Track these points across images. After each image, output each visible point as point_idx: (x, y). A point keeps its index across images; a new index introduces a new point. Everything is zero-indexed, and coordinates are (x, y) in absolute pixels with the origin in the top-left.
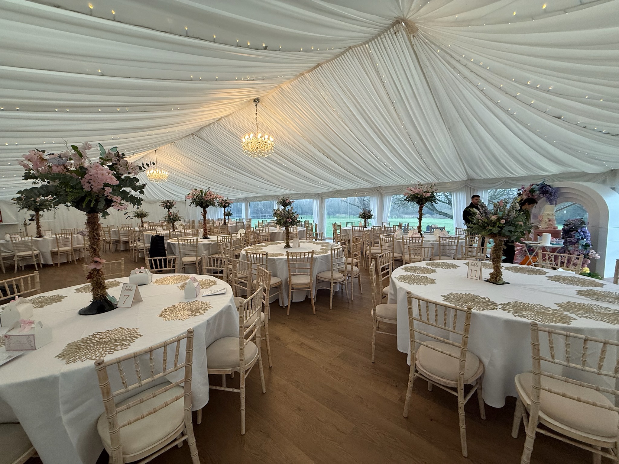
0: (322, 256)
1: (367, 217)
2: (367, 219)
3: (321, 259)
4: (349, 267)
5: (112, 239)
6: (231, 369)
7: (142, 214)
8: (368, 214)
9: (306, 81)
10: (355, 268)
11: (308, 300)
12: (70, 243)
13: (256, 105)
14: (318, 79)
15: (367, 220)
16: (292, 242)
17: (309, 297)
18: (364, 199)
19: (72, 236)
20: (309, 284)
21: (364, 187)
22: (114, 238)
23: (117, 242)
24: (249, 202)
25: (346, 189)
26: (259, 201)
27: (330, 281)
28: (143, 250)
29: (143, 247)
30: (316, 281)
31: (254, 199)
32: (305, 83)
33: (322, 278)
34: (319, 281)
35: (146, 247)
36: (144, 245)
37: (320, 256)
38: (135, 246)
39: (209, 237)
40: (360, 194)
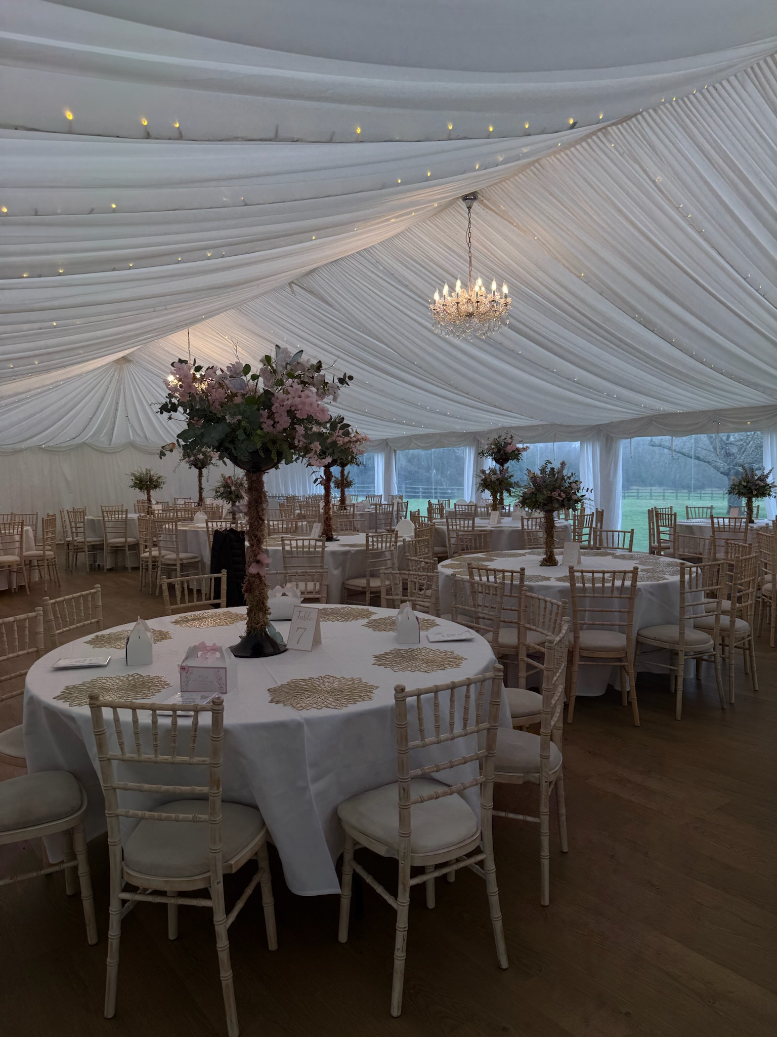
0: (652, 586)
1: (755, 493)
2: (757, 496)
3: (651, 593)
4: (725, 620)
5: (88, 539)
6: (522, 775)
7: (151, 480)
8: (759, 482)
9: (607, 144)
10: (740, 624)
11: (612, 695)
12: (17, 545)
13: (469, 208)
14: (642, 136)
15: (754, 499)
16: (562, 553)
17: (618, 688)
18: (728, 439)
19: (22, 528)
20: (623, 649)
21: (744, 405)
22: (92, 539)
23: (96, 548)
24: (395, 451)
25: (686, 410)
26: (424, 448)
27: (677, 647)
28: (175, 565)
29: (175, 560)
30: (637, 648)
31: (407, 442)
32: (606, 150)
33: (655, 639)
34: (642, 647)
35: (181, 560)
36: (178, 555)
37: (646, 585)
38: (155, 557)
39: (335, 537)
40: (730, 425)
